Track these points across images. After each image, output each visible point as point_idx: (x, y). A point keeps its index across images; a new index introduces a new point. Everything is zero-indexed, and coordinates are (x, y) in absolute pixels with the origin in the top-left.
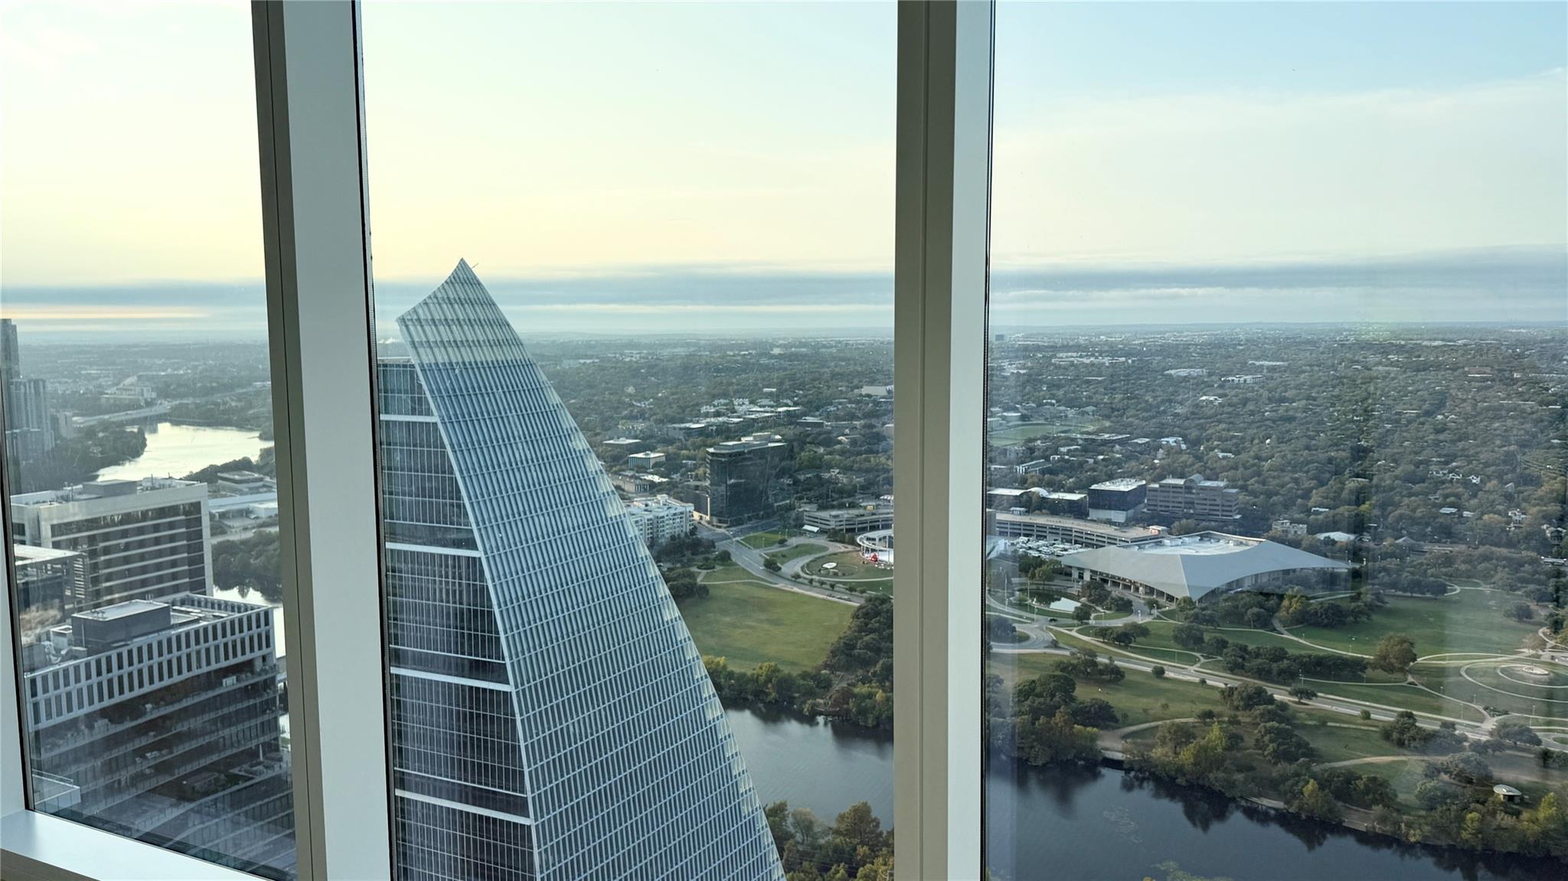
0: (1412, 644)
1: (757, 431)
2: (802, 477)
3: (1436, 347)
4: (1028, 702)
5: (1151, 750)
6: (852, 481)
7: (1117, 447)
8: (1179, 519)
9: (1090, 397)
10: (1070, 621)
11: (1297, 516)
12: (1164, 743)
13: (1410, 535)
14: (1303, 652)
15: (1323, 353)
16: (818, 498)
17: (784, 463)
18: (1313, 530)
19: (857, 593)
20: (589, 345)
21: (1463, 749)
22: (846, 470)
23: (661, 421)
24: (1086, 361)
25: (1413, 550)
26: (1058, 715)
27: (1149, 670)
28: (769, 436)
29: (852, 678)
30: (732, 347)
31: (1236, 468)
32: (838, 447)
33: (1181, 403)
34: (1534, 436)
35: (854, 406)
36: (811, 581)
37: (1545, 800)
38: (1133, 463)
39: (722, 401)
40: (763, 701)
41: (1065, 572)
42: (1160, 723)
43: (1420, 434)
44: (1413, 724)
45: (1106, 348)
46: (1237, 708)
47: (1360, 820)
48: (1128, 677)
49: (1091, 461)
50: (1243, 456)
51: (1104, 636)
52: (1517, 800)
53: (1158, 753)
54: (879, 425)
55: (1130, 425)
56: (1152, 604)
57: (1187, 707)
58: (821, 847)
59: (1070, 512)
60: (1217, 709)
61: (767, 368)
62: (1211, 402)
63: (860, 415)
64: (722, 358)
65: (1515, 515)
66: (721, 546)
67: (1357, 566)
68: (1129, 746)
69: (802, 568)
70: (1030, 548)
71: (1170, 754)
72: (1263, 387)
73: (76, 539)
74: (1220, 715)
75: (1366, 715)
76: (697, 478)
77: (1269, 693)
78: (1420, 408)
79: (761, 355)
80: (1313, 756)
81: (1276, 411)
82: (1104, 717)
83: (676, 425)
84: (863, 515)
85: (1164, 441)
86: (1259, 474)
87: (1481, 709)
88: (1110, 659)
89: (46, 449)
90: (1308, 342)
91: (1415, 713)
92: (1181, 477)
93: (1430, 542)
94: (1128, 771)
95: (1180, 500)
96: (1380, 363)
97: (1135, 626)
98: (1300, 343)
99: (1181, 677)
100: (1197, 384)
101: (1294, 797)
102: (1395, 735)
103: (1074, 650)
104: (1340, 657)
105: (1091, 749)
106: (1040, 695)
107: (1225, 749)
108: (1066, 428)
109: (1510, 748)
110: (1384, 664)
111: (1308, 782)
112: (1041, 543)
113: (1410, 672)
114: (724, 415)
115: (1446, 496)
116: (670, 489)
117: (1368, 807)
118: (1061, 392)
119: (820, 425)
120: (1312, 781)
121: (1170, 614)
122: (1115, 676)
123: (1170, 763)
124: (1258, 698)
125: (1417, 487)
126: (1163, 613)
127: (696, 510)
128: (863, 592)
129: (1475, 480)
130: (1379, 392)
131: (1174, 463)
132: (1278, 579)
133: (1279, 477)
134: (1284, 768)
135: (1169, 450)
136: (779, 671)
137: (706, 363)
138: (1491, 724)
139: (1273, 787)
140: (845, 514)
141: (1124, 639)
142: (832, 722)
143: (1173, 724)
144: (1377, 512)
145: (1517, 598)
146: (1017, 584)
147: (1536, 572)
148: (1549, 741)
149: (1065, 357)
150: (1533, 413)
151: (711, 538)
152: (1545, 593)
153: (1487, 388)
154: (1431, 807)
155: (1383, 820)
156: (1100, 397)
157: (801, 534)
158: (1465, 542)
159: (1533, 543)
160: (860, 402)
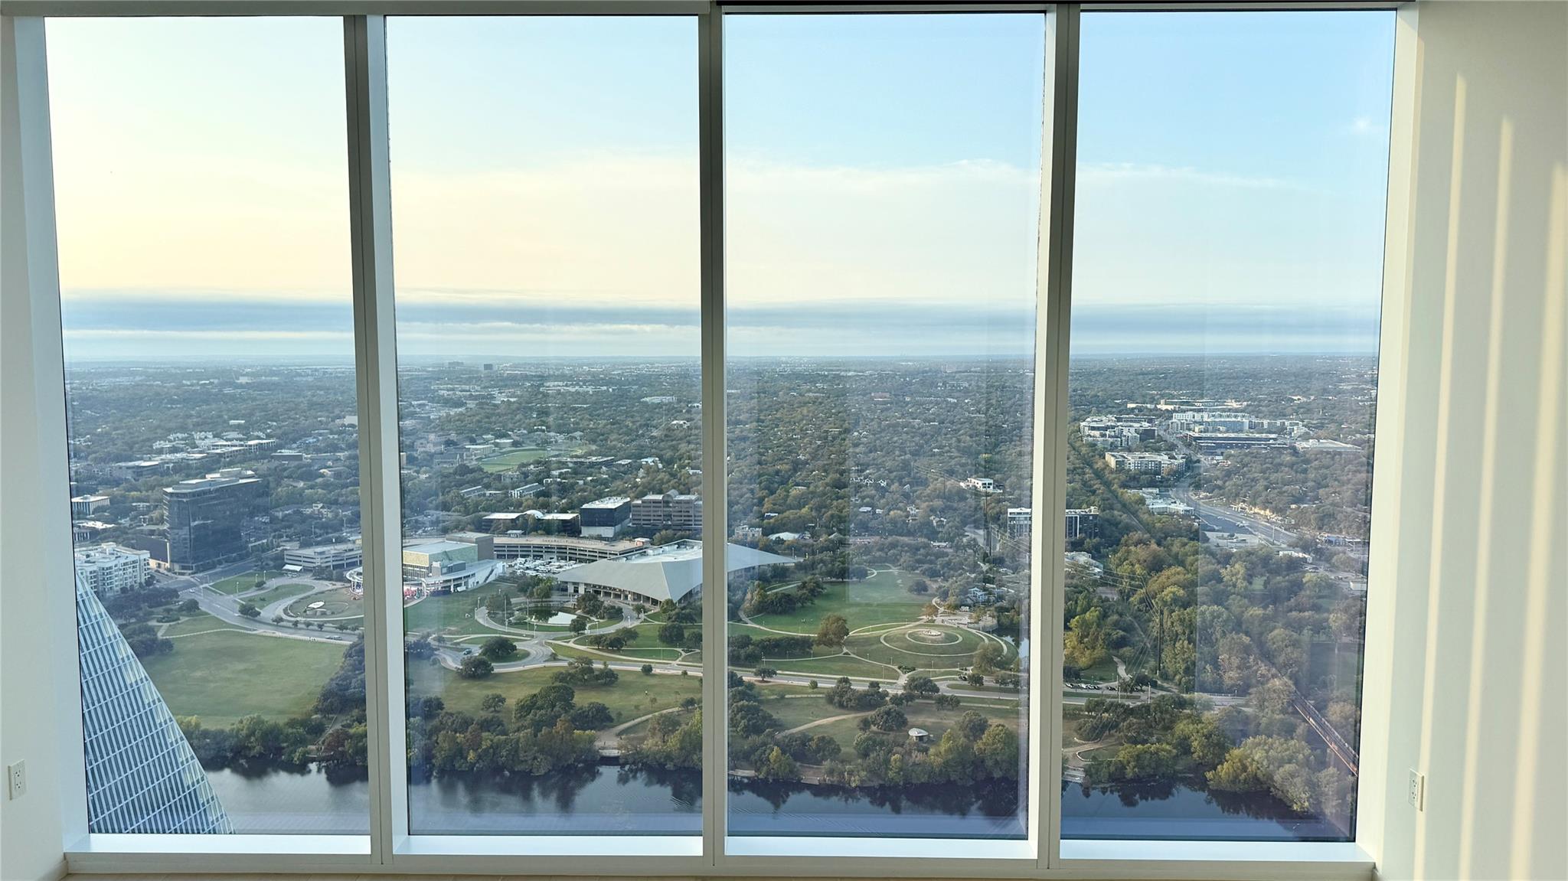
0: (845, 621)
1: (225, 467)
2: (280, 515)
3: (850, 377)
4: (530, 716)
5: (643, 743)
6: (337, 514)
7: (604, 468)
8: (660, 530)
9: (578, 424)
10: (568, 634)
11: (754, 521)
12: (653, 735)
13: (839, 531)
14: (764, 637)
15: (766, 382)
16: (301, 533)
17: (258, 501)
18: (766, 533)
19: (348, 631)
21: (885, 703)
22: (330, 503)
24: (572, 390)
25: (841, 543)
26: (559, 724)
28: (239, 472)
29: (344, 718)
30: (188, 376)
32: (319, 480)
33: (656, 427)
34: (922, 447)
35: (336, 436)
36: (296, 624)
37: (944, 736)
38: (618, 483)
39: (180, 435)
40: (246, 757)
41: (563, 588)
42: (650, 716)
43: (843, 448)
44: (849, 688)
45: (589, 378)
47: (814, 776)
48: (621, 678)
49: (581, 482)
51: (598, 644)
52: (925, 739)
53: (649, 744)
55: (614, 447)
56: (639, 609)
57: (672, 698)
59: (565, 531)
60: (698, 697)
61: (233, 398)
62: (681, 426)
63: (343, 446)
64: (178, 388)
65: (912, 510)
66: (185, 596)
67: (802, 560)
68: (623, 742)
69: (285, 610)
70: (528, 568)
71: (659, 743)
75: (814, 685)
76: (151, 521)
78: (841, 427)
79: (223, 385)
80: (776, 725)
81: (733, 432)
82: (601, 719)
83: (123, 464)
84: (352, 550)
85: (644, 461)
87: (896, 668)
88: (605, 664)
90: (755, 373)
91: (850, 678)
92: (660, 492)
93: (854, 536)
94: (623, 766)
95: (659, 513)
96: (809, 391)
97: (625, 631)
99: (666, 672)
100: (668, 410)
101: (763, 764)
102: (837, 699)
103: (571, 660)
104: (793, 638)
105: (589, 750)
106: (540, 708)
108: (557, 453)
109: (918, 698)
110: (826, 640)
111: (773, 750)
112: (538, 562)
113: (845, 644)
114: (182, 450)
115: (863, 498)
116: (118, 536)
117: (819, 763)
118: (550, 420)
119: (299, 458)
120: (776, 748)
121: (654, 617)
122: (609, 679)
123: (659, 751)
125: (842, 492)
126: (648, 616)
127: (151, 557)
128: (354, 629)
129: (883, 484)
130: (811, 415)
131: (653, 480)
132: (741, 576)
134: (754, 739)
135: (648, 469)
136: (263, 722)
137: (158, 394)
138: (903, 680)
139: (747, 758)
140: (331, 550)
141: (616, 644)
142: (327, 768)
143: (661, 716)
144: (814, 513)
145: (916, 576)
146: (517, 604)
147: (928, 554)
148: (944, 688)
149: (552, 386)
150: (919, 428)
151: (172, 587)
152: (935, 571)
153: (887, 409)
154: (865, 755)
155: (831, 772)
156: (586, 423)
157: (282, 575)
158: (878, 534)
159: (925, 531)
160: (343, 432)
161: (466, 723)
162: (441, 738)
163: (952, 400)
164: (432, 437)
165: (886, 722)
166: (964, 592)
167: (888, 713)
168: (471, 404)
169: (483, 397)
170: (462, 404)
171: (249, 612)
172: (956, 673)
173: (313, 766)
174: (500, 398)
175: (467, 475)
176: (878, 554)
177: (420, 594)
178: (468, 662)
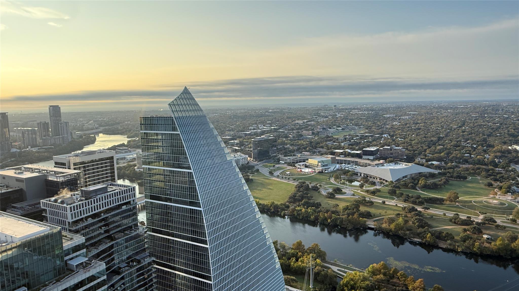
0: (457, 194)
1: (266, 134)
2: (279, 147)
3: (462, 108)
4: (346, 211)
5: (382, 225)
6: (293, 148)
7: (370, 138)
8: (388, 158)
9: (362, 123)
10: (358, 188)
11: (422, 157)
12: (386, 223)
13: (456, 162)
14: (425, 196)
15: (428, 110)
16: (283, 153)
17: (274, 143)
18: (427, 161)
19: (296, 181)
20: (217, 110)
21: (473, 224)
22: (292, 145)
23: (238, 131)
24: (360, 112)
25: (457, 166)
26: (355, 215)
27: (381, 202)
28: (269, 136)
29: (295, 205)
30: (257, 110)
31: (404, 143)
32: (289, 138)
33: (388, 125)
34: (492, 133)
35: (293, 126)
36: (282, 177)
37: (499, 239)
38: (375, 142)
39: (255, 125)
40: (270, 212)
41: (356, 174)
42: (384, 217)
43: (458, 133)
44: (459, 217)
45: (366, 109)
46: (407, 213)
47: (443, 245)
48: (375, 204)
49: (363, 142)
50: (406, 140)
51: (368, 192)
52: (490, 239)
53: (384, 226)
54: (301, 132)
55: (374, 131)
56: (381, 183)
57: (391, 212)
58: (288, 253)
59: (357, 156)
60: (401, 213)
61: (268, 116)
62: (397, 124)
63: (295, 129)
64: (255, 113)
65: (486, 156)
66: (256, 168)
67: (441, 171)
68: (376, 224)
69: (280, 174)
70: (346, 167)
71: (388, 226)
72: (411, 120)
73: (80, 167)
74: (402, 215)
75: (445, 215)
76: (249, 148)
77: (416, 208)
78: (458, 125)
79: (266, 112)
80: (429, 226)
81: (415, 127)
83: (242, 133)
84: (297, 158)
85: (383, 135)
86: (411, 145)
87: (478, 212)
88: (370, 199)
89: (69, 141)
90: (424, 106)
91: (459, 214)
92: (389, 146)
93: (462, 164)
94: (375, 231)
95: (389, 153)
96: (445, 113)
97: (377, 189)
98: (421, 107)
99: (390, 204)
100: (392, 119)
101: (424, 238)
102: (453, 220)
103: (359, 196)
104: (436, 198)
105: (365, 225)
106: (350, 210)
107: (403, 224)
108: (355, 132)
109: (487, 224)
110: (449, 200)
111: (428, 234)
112: (349, 165)
113: (457, 202)
114: (256, 129)
115: (466, 151)
116: (241, 151)
117: (446, 241)
118: (353, 122)
119: (284, 132)
121: (387, 186)
122: (371, 204)
123: (387, 228)
124: (413, 209)
125: (458, 148)
126: (385, 185)
127: (248, 157)
128: (298, 180)
129: (475, 146)
130: (445, 121)
131: (387, 142)
132: (417, 175)
133: (417, 146)
134: (420, 230)
135: (385, 138)
136: (274, 203)
137: (250, 115)
138: (481, 217)
139: (418, 235)
140: (292, 158)
141: (374, 193)
142: (290, 218)
143: (389, 217)
144: (446, 156)
145: (489, 180)
146: (342, 178)
147: (493, 173)
148: (499, 221)
149: (354, 112)
150: (491, 126)
151: (253, 165)
152: (496, 179)
153: (477, 119)
154: (464, 241)
155: (450, 245)
156: (365, 123)
157: (279, 164)
158: (472, 164)
159: (492, 164)
160: (295, 125)
161: (327, 211)
162: (320, 214)
163: (506, 116)
164: (319, 127)
165: (473, 231)
166: (509, 187)
167: (475, 228)
168: (330, 117)
169: (334, 115)
170: (327, 117)
171: (271, 173)
172: (504, 217)
173: (286, 217)
174: (338, 115)
175: (328, 138)
176: (472, 171)
177: (315, 172)
178: (328, 193)
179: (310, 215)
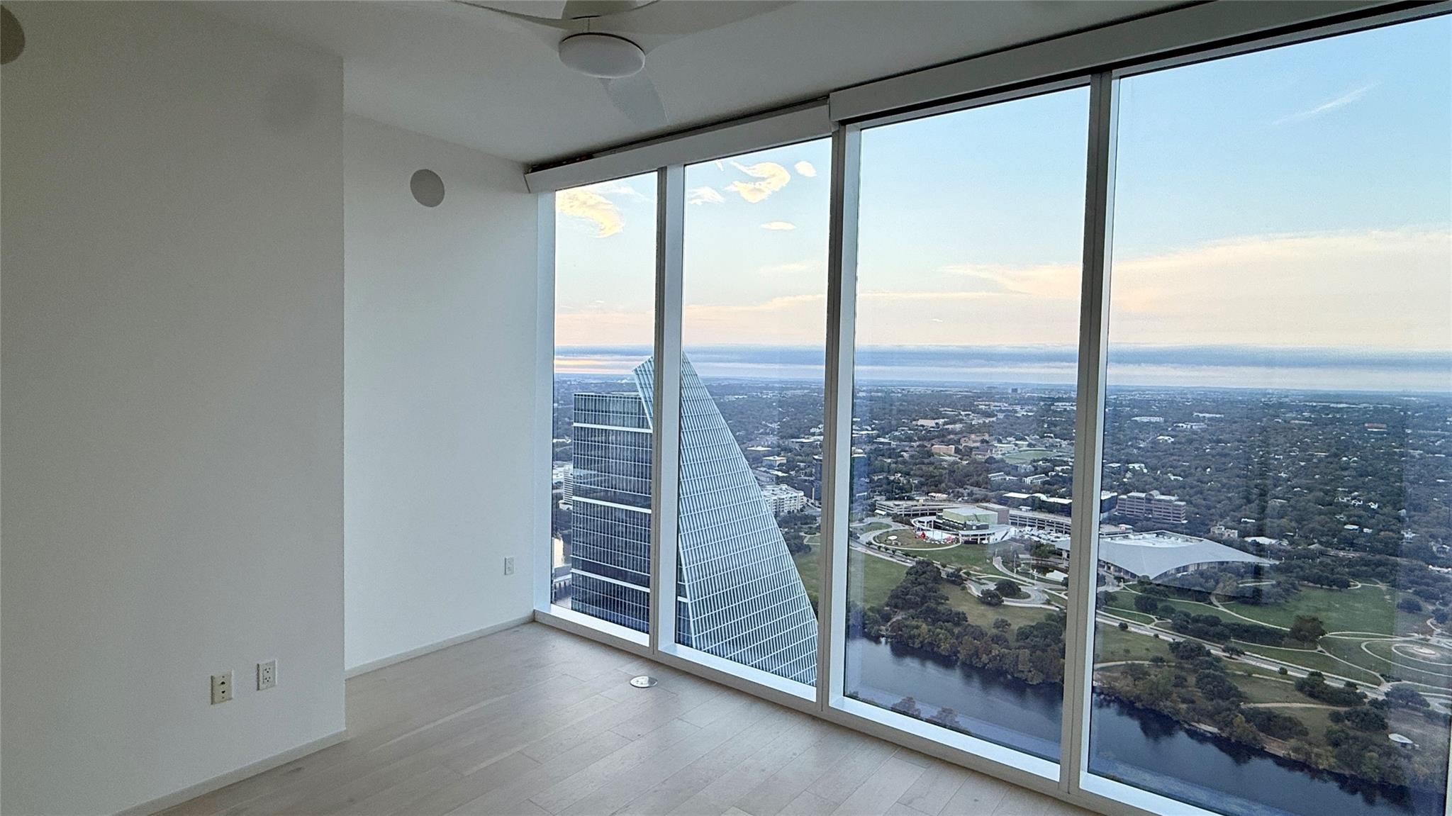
0: (1321, 622)
2: (876, 478)
3: (1341, 408)
4: (1028, 640)
6: (909, 481)
8: (1141, 521)
10: (1060, 587)
11: (1230, 524)
12: (1126, 677)
13: (1321, 543)
14: (1233, 622)
16: (887, 491)
18: (1243, 534)
19: (910, 558)
20: (741, 387)
21: (1363, 704)
22: (905, 474)
23: (785, 437)
25: (1322, 553)
26: (1049, 651)
27: (1117, 625)
29: (905, 615)
31: (1184, 488)
32: (900, 459)
33: (1144, 441)
35: (912, 432)
36: (880, 547)
41: (1057, 553)
42: (1124, 663)
43: (1328, 471)
44: (1322, 682)
46: (1182, 657)
47: (1276, 747)
48: (1101, 628)
50: (1189, 480)
52: (1410, 747)
54: (929, 446)
56: (1120, 579)
57: (1143, 653)
59: (1062, 511)
60: (1166, 657)
62: (1166, 441)
63: (916, 439)
65: (1407, 534)
67: (1277, 563)
68: (1101, 677)
69: (874, 538)
70: (1033, 535)
71: (1131, 685)
72: (1205, 432)
74: (1169, 661)
75: (1283, 672)
76: (806, 475)
77: (1207, 649)
78: (1329, 451)
80: (1241, 697)
81: (1214, 449)
83: (794, 440)
84: (916, 506)
85: (1131, 466)
86: (1201, 493)
87: (1377, 675)
90: (1240, 401)
91: (1323, 673)
92: (1143, 491)
93: (1337, 549)
94: (1100, 695)
95: (1142, 508)
96: (1295, 418)
97: (1107, 593)
98: (1233, 402)
99: (1140, 631)
100: (1156, 428)
101: (1226, 726)
102: (1307, 688)
104: (1263, 627)
106: (1036, 636)
107: (1172, 686)
108: (1060, 454)
109: (1402, 707)
110: (1297, 635)
112: (1041, 531)
113: (1320, 642)
115: (1350, 517)
116: (789, 481)
117: (1284, 739)
118: (1057, 430)
119: (889, 444)
120: (1240, 715)
121: (1133, 587)
123: (1130, 691)
124: (1198, 651)
125: (1326, 509)
126: (1126, 586)
127: (804, 495)
128: (915, 557)
129: (1374, 506)
130: (1295, 440)
131: (1138, 481)
132: (1215, 568)
133: (1216, 496)
134: (1218, 703)
135: (1133, 471)
137: (814, 400)
138: (1386, 687)
139: (1211, 717)
140: (903, 504)
142: (891, 643)
143: (1133, 664)
144: (1293, 525)
145: (1408, 595)
146: (1023, 559)
147: (1424, 577)
148: (1435, 704)
151: (814, 514)
152: (1432, 594)
153: (1382, 439)
154: (1336, 744)
155: (1296, 750)
157: (874, 516)
158: (1365, 551)
159: (1422, 555)
160: (917, 429)
161: (982, 635)
162: (964, 642)
164: (973, 436)
165: (1362, 721)
167: (1365, 713)
168: (1001, 416)
169: (1009, 411)
170: (994, 416)
173: (883, 640)
174: (1021, 412)
175: (994, 464)
176: (1363, 569)
177: (958, 541)
178: (987, 593)
179: (940, 640)
